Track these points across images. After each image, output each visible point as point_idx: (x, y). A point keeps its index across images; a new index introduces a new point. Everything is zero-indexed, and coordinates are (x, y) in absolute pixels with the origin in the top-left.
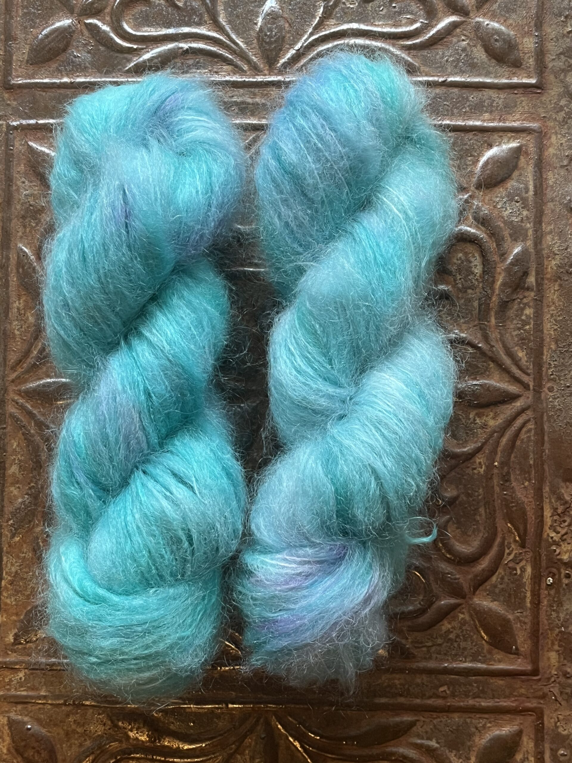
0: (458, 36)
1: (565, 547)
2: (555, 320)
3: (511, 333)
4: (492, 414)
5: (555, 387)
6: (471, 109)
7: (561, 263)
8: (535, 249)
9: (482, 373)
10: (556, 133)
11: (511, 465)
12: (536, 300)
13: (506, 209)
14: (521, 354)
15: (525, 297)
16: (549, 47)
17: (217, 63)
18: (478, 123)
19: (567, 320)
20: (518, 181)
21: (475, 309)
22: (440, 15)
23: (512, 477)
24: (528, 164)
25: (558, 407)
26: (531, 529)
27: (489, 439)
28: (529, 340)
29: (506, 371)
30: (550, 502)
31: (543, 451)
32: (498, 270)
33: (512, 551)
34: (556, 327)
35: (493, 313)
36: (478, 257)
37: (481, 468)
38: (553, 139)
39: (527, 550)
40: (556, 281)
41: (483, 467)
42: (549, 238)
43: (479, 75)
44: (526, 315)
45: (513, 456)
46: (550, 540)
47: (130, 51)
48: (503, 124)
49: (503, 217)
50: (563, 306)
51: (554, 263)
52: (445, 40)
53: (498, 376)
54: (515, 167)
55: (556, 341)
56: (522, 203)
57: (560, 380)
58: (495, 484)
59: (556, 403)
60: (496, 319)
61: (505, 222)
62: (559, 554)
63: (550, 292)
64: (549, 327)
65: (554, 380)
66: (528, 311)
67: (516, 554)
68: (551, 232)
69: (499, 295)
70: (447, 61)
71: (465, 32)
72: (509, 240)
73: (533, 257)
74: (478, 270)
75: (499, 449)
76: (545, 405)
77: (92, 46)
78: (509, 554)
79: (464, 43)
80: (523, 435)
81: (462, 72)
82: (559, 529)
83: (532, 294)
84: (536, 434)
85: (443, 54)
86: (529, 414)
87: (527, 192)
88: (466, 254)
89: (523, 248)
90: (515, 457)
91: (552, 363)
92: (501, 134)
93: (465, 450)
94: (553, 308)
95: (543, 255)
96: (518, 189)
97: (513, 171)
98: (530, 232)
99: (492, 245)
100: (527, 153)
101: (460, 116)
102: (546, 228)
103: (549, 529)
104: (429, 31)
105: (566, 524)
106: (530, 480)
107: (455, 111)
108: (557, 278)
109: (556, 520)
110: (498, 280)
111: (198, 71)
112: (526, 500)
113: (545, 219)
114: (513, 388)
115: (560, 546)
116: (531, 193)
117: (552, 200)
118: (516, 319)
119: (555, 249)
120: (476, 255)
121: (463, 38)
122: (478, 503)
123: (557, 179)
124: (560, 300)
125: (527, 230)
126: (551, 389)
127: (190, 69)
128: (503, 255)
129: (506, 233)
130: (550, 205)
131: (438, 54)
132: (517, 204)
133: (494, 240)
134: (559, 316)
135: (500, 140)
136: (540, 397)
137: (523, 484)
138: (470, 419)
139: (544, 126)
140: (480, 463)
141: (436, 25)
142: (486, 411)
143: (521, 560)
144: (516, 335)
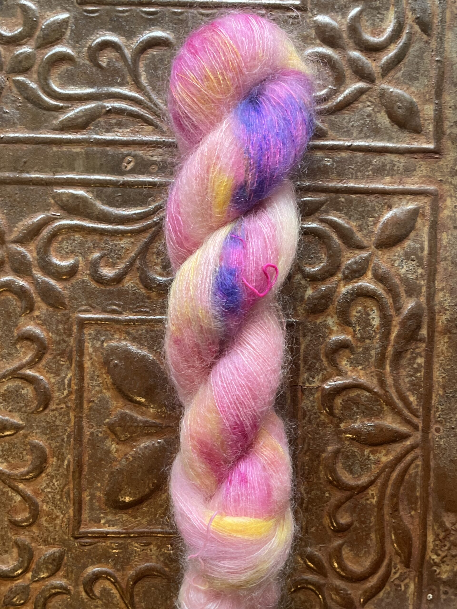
0: (364, 102)
1: (445, 568)
2: (444, 369)
3: (403, 380)
4: (384, 452)
5: (441, 428)
6: (373, 173)
7: (451, 318)
8: (427, 305)
9: (376, 415)
10: (451, 196)
11: (400, 496)
12: (427, 350)
13: (403, 267)
14: (412, 399)
15: (417, 348)
16: (448, 115)
17: (138, 123)
18: (380, 186)
19: (454, 369)
20: (415, 241)
21: (372, 357)
22: (348, 81)
23: (401, 508)
24: (424, 226)
25: (443, 446)
26: (416, 552)
27: (381, 473)
28: (420, 387)
29: (399, 413)
30: (433, 529)
31: (429, 485)
32: (394, 323)
33: (398, 570)
34: (444, 375)
35: (388, 361)
36: (375, 311)
37: (374, 499)
38: (449, 202)
39: (411, 570)
40: (446, 334)
41: (375, 498)
42: (441, 294)
43: (382, 140)
44: (418, 363)
45: (402, 488)
46: (432, 562)
47: (57, 109)
48: (402, 187)
49: (399, 275)
50: (452, 356)
51: (444, 317)
52: (352, 105)
53: (391, 418)
54: (413, 228)
55: (444, 387)
56: (418, 262)
57: (446, 422)
58: (386, 512)
59: (442, 443)
60: (390, 366)
61: (401, 279)
62: (439, 573)
63: (440, 343)
64: (438, 375)
65: (440, 422)
66: (420, 360)
67: (401, 573)
68: (442, 289)
69: (394, 345)
70: (353, 126)
71: (370, 98)
72: (405, 295)
73: (426, 312)
74: (376, 322)
75: (391, 482)
76: (432, 444)
77: (20, 103)
78: (395, 573)
79: (370, 109)
80: (412, 471)
81: (366, 137)
82: (440, 552)
83: (424, 345)
84: (424, 470)
85: (350, 119)
86: (418, 451)
87: (422, 252)
88: (365, 307)
89: (416, 303)
90: (404, 490)
91: (440, 407)
92: (400, 196)
93: (359, 483)
94: (442, 358)
95: (435, 310)
96: (414, 248)
97: (410, 231)
98: (424, 289)
99: (390, 301)
100: (424, 215)
101: (364, 178)
102: (438, 285)
103: (431, 552)
104: (337, 97)
105: (446, 548)
106: (416, 510)
107: (359, 174)
108: (447, 331)
109: (437, 545)
110: (393, 332)
111: (121, 130)
112: (411, 527)
113: (438, 277)
114: (404, 429)
115: (440, 567)
116: (426, 252)
117: (445, 259)
118: (408, 367)
119: (446, 305)
120: (374, 308)
121: (369, 103)
122: (370, 529)
123: (450, 240)
124: (448, 352)
125: (421, 286)
126: (438, 430)
127: (113, 128)
128: (398, 310)
129: (402, 290)
130: (443, 264)
131: (344, 119)
132: (413, 263)
133: (391, 295)
134: (447, 365)
135: (399, 202)
136: (428, 437)
137: (410, 513)
138: (364, 456)
139: (440, 188)
140: (372, 494)
141: (344, 91)
142: (379, 448)
143: (406, 578)
144: (408, 381)
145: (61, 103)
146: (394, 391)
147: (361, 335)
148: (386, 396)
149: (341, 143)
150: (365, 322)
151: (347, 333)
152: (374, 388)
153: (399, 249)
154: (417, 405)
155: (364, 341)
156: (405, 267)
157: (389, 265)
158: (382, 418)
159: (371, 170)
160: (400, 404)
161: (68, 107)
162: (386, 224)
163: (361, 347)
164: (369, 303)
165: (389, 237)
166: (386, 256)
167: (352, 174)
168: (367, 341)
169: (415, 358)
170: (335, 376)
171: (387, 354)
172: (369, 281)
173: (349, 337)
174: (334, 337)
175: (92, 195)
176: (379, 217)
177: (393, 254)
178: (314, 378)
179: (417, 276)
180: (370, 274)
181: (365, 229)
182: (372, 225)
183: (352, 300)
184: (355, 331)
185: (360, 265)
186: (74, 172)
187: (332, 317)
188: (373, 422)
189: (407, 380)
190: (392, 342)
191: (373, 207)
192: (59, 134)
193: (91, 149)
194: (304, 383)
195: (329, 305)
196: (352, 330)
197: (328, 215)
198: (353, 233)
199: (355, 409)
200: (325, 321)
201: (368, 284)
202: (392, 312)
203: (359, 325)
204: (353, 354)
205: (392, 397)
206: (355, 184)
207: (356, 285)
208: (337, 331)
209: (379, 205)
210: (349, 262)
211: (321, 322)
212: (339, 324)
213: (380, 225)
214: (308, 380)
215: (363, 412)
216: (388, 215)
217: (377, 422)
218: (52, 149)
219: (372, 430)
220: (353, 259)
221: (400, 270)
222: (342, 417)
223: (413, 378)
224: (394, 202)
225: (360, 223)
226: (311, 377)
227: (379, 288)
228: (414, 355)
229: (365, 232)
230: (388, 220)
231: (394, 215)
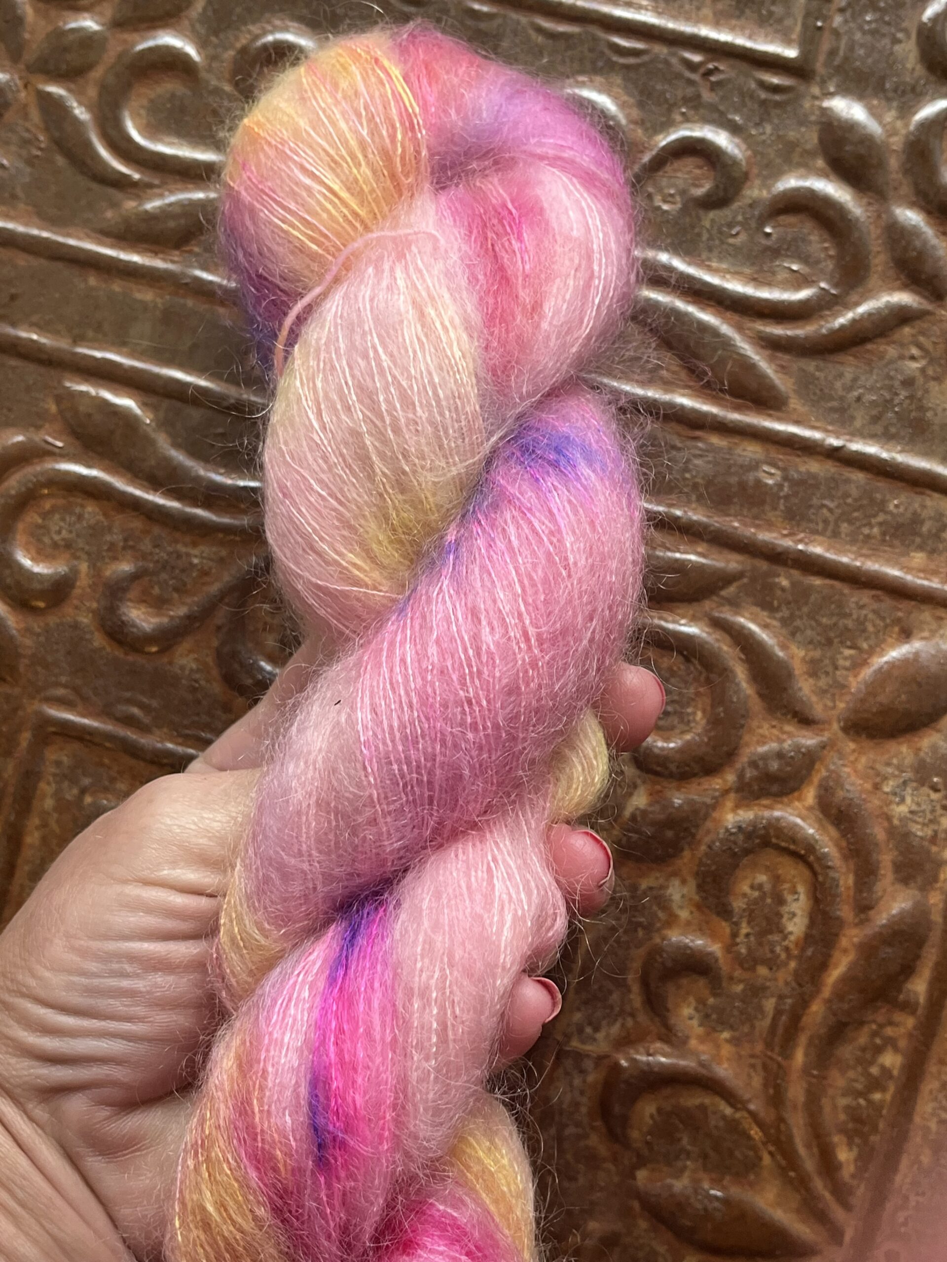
145: (137, 171)
146: (801, 1122)
147: (749, 949)
148: (778, 1130)
149: (817, 435)
150: (768, 919)
151: (714, 936)
152: (749, 1101)
153: (904, 749)
154: (853, 1176)
155: (753, 969)
156: (908, 800)
157: (868, 786)
158: (751, 1185)
159: (881, 524)
160: (809, 1163)
161: (150, 186)
162: (886, 674)
163: (740, 981)
164: (791, 870)
165: (885, 711)
166: (863, 760)
167: (826, 522)
168: (762, 971)
169: (879, 1050)
170: (652, 1042)
171: (804, 1019)
172: (804, 812)
173: (715, 948)
174: (676, 937)
175: (152, 416)
176: (871, 652)
177: (886, 756)
178: (597, 1029)
179: (936, 832)
180: (810, 795)
181: (827, 673)
182: (847, 669)
183: (747, 852)
184: (735, 935)
185: (788, 764)
186: (125, 350)
187: (684, 882)
188: (723, 1188)
189: (843, 1102)
190: (826, 992)
191: (861, 623)
192: (112, 246)
193: (182, 301)
194: (568, 1037)
195: (682, 850)
196: (728, 931)
197: (737, 613)
198: (790, 675)
199: (685, 1141)
200: (662, 887)
201: (799, 821)
202: (845, 911)
203: (749, 923)
204: (715, 995)
205: (790, 1138)
206: (828, 550)
207: (767, 813)
208: (688, 923)
209: (878, 622)
210: (762, 749)
211: (651, 888)
212: (698, 907)
213: (867, 673)
214: (581, 1031)
215: (705, 1157)
216: (896, 653)
217: (736, 1192)
218: (85, 281)
219: (715, 1209)
220: (774, 745)
221: (894, 807)
222: (646, 1152)
223: (862, 1101)
224: (922, 622)
225: (817, 654)
226: (590, 1024)
227: (826, 839)
228: (878, 1041)
229: (823, 682)
230: (892, 665)
231: (911, 656)
